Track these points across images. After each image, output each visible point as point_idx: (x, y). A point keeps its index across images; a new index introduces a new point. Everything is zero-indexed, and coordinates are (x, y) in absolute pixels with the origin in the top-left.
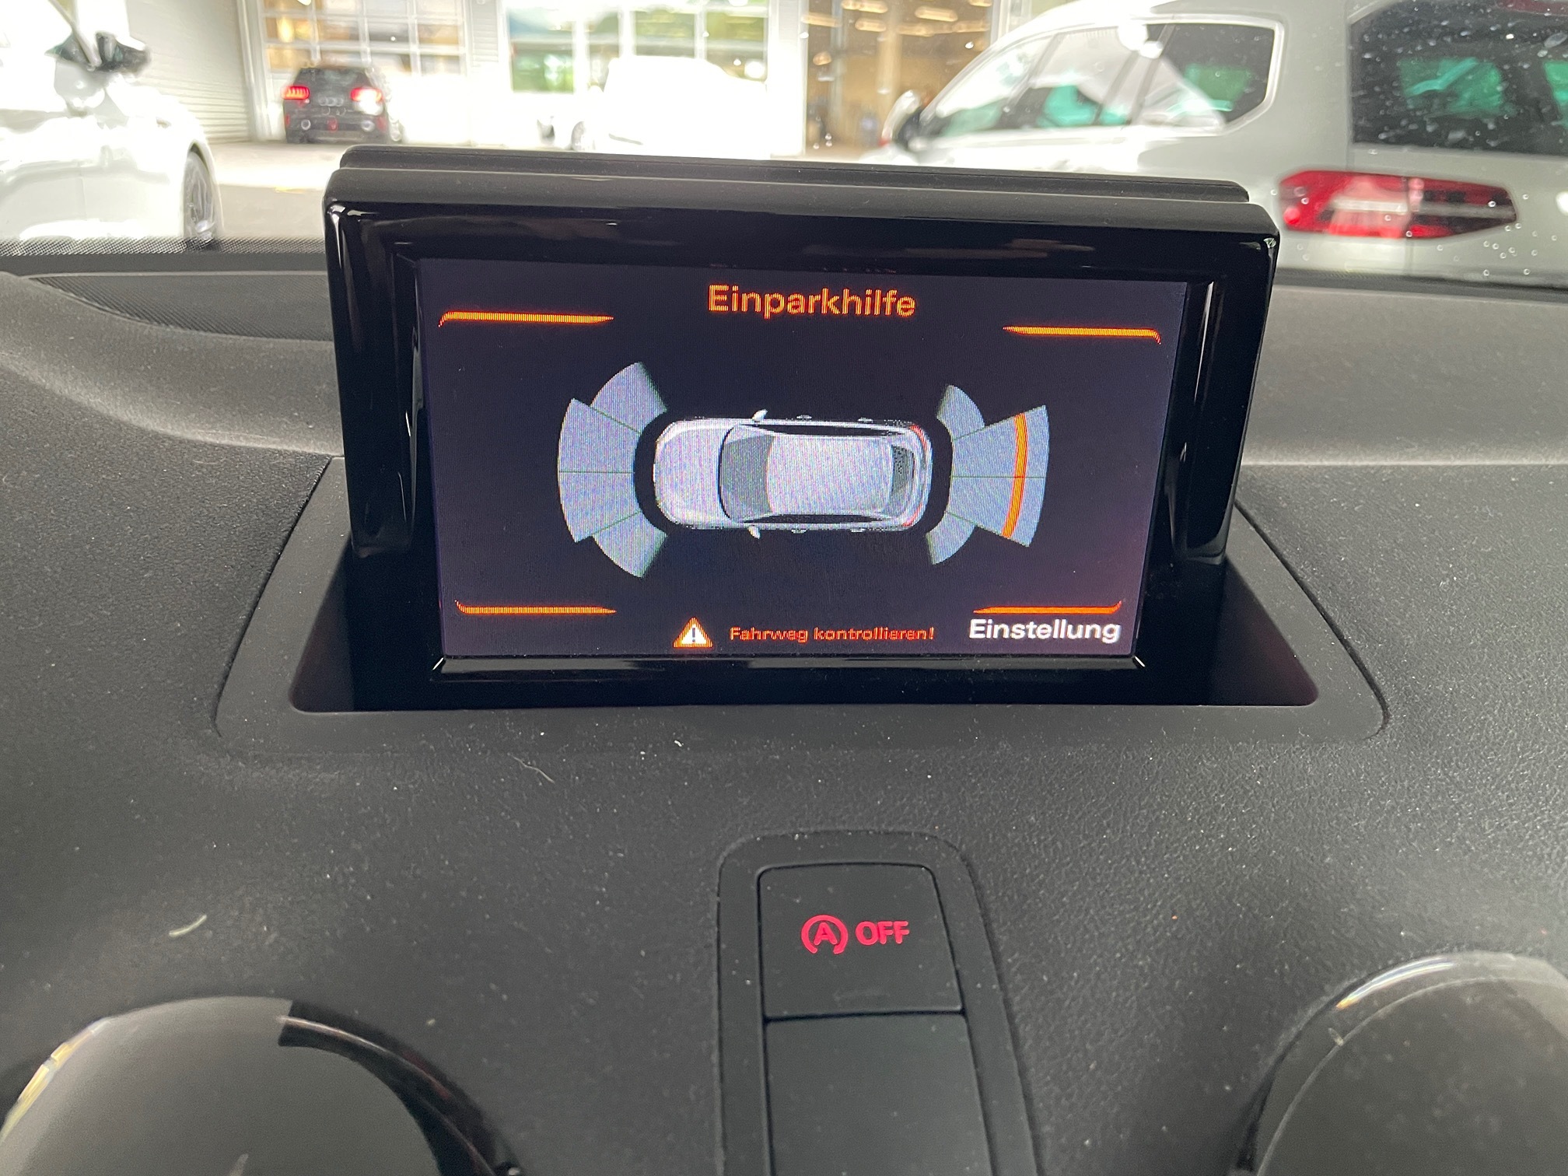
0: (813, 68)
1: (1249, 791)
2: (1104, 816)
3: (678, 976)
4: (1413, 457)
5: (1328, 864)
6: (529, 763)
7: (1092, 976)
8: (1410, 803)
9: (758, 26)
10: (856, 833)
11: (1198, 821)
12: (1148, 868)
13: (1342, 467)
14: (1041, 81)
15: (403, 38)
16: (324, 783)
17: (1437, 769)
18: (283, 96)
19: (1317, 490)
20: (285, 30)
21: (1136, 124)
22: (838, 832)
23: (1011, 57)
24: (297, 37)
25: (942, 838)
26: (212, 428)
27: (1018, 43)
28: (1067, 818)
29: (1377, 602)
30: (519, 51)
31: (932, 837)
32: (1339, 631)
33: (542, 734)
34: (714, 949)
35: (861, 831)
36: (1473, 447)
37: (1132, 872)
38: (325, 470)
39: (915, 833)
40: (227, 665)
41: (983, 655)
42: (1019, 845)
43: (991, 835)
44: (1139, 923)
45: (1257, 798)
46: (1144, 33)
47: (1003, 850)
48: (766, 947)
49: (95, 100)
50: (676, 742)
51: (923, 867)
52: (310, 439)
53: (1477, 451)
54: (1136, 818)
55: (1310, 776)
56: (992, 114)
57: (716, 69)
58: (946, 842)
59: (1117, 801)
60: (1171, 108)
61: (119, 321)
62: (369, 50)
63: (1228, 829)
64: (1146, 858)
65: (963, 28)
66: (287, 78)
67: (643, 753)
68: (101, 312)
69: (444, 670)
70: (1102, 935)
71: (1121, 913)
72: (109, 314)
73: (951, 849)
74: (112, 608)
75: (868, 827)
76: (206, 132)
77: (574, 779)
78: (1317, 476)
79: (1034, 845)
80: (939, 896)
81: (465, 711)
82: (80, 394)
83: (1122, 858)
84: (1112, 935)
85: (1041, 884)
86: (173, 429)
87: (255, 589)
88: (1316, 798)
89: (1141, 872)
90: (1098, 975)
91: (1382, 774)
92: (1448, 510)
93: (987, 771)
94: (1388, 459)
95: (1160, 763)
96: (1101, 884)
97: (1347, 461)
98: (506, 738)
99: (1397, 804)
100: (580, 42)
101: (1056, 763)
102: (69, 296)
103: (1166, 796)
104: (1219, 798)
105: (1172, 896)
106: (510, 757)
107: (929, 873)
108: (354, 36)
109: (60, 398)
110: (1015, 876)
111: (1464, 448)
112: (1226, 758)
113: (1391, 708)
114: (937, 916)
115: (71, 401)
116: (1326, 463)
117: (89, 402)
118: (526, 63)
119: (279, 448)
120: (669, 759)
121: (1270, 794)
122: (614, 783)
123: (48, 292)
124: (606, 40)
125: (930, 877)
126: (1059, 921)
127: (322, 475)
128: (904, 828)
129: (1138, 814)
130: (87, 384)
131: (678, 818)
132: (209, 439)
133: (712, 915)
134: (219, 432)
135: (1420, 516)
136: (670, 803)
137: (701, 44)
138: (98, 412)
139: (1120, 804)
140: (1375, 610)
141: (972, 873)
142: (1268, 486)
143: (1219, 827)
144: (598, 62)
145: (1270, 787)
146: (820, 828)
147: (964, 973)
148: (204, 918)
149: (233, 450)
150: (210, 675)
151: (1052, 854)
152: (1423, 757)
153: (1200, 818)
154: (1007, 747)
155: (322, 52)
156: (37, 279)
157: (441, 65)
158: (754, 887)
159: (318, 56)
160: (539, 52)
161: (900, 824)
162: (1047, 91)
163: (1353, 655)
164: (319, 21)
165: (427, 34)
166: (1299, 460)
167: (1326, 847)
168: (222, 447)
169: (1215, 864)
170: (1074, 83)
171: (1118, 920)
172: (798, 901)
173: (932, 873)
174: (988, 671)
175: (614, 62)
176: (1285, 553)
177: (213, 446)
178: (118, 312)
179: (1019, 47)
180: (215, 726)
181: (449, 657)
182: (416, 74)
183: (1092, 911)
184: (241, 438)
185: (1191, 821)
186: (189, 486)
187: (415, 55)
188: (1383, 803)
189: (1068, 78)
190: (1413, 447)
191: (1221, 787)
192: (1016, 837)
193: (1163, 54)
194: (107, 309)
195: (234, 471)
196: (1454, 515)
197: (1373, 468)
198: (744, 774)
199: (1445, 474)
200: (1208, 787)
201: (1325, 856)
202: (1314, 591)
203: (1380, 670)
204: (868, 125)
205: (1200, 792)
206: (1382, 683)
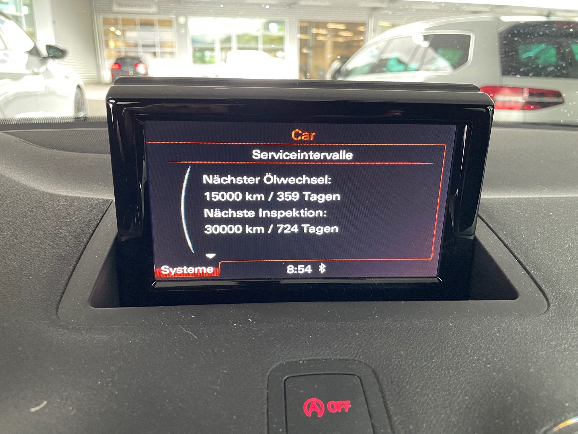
0: (301, 54)
1: (494, 339)
2: (433, 351)
3: (250, 428)
4: (546, 194)
5: (531, 372)
6: (187, 330)
7: (432, 426)
8: (563, 343)
9: (281, 39)
10: (326, 359)
11: (473, 353)
12: (453, 374)
13: (519, 198)
14: (385, 56)
15: (154, 46)
16: (100, 340)
17: (572, 327)
18: (111, 68)
19: (510, 208)
20: (112, 44)
21: (420, 70)
22: (319, 360)
23: (373, 48)
24: (116, 47)
25: (364, 362)
26: (67, 189)
27: (376, 43)
28: (417, 352)
29: (539, 255)
30: (195, 50)
31: (359, 361)
32: (525, 267)
33: (193, 317)
34: (266, 415)
35: (328, 359)
36: (569, 189)
37: (447, 377)
38: (109, 205)
39: (352, 360)
40: (64, 288)
41: (376, 278)
42: (396, 364)
43: (384, 360)
44: (451, 401)
45: (498, 342)
46: (422, 38)
47: (390, 367)
48: (288, 413)
49: (43, 69)
50: (249, 319)
51: (356, 375)
52: (105, 193)
53: (571, 191)
54: (447, 351)
55: (520, 331)
56: (367, 69)
57: (266, 54)
58: (365, 364)
59: (438, 344)
60: (433, 64)
61: (35, 148)
62: (142, 51)
63: (487, 356)
64: (453, 371)
65: (356, 38)
66: (112, 61)
67: (235, 325)
68: (28, 145)
69: (156, 286)
70: (435, 406)
71: (443, 396)
72: (31, 146)
73: (367, 367)
74: (19, 264)
75: (332, 357)
76: (83, 81)
77: (206, 336)
78: (509, 202)
79: (404, 365)
80: (363, 388)
81: (161, 306)
82: (16, 177)
83: (442, 370)
84: (440, 407)
85: (407, 382)
86: (51, 190)
87: (77, 255)
88: (523, 342)
89: (450, 377)
90: (435, 425)
91: (550, 330)
92: (564, 216)
93: (381, 331)
94: (536, 195)
95: (455, 326)
96: (434, 383)
97: (520, 195)
98: (178, 318)
99: (558, 343)
100: (217, 46)
101: (411, 327)
102: (16, 139)
103: (459, 342)
104: (481, 342)
105: (465, 388)
106: (179, 327)
107: (358, 378)
108: (136, 46)
109: (8, 178)
110: (396, 379)
111: (566, 190)
112: (483, 324)
113: (551, 301)
114: (363, 398)
115: (12, 179)
116: (512, 197)
117: (19, 180)
118: (198, 54)
119: (92, 197)
120: (247, 327)
121: (503, 340)
122: (223, 338)
123: (9, 138)
124: (227, 45)
125: (359, 380)
126: (416, 400)
127: (108, 207)
128: (347, 357)
129: (448, 350)
130: (19, 173)
131: (250, 354)
132: (65, 194)
133: (265, 399)
134: (70, 191)
135: (553, 218)
136: (246, 347)
137: (261, 46)
138: (22, 184)
139: (439, 345)
140: (539, 258)
141: (377, 378)
142: (489, 206)
143: (483, 356)
144: (223, 53)
145: (503, 337)
146: (311, 358)
147: (376, 424)
148: (45, 403)
149: (73, 198)
150: (56, 293)
151: (411, 369)
152: (566, 322)
153: (474, 351)
154: (390, 320)
155: (125, 52)
156: (6, 133)
157: (168, 56)
158: (283, 385)
159: (124, 53)
160: (202, 50)
161: (345, 355)
162: (387, 60)
163: (532, 278)
164: (124, 41)
165: (162, 45)
166: (500, 195)
167: (530, 364)
168: (69, 197)
169: (482, 372)
170: (397, 57)
171: (442, 399)
172: (302, 392)
173: (360, 378)
174: (378, 284)
175: (229, 53)
176: (499, 234)
177: (66, 196)
178: (35, 145)
179: (376, 44)
180: (57, 315)
181: (158, 281)
182: (158, 59)
183: (430, 396)
184: (78, 193)
185: (470, 353)
186: (55, 213)
187: (158, 52)
188: (551, 343)
189: (395, 55)
190: (545, 189)
191: (482, 337)
192: (396, 361)
193: (430, 45)
194: (31, 143)
195: (73, 207)
196: (567, 218)
197: (531, 198)
198: (278, 334)
199: (561, 201)
200: (476, 337)
201: (530, 369)
202: (513, 250)
203: (544, 284)
204: (322, 73)
205: (473, 339)
206: (546, 290)
